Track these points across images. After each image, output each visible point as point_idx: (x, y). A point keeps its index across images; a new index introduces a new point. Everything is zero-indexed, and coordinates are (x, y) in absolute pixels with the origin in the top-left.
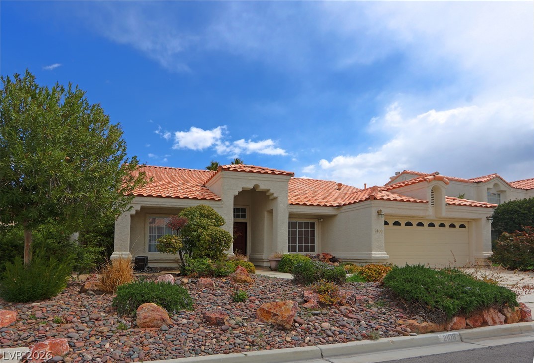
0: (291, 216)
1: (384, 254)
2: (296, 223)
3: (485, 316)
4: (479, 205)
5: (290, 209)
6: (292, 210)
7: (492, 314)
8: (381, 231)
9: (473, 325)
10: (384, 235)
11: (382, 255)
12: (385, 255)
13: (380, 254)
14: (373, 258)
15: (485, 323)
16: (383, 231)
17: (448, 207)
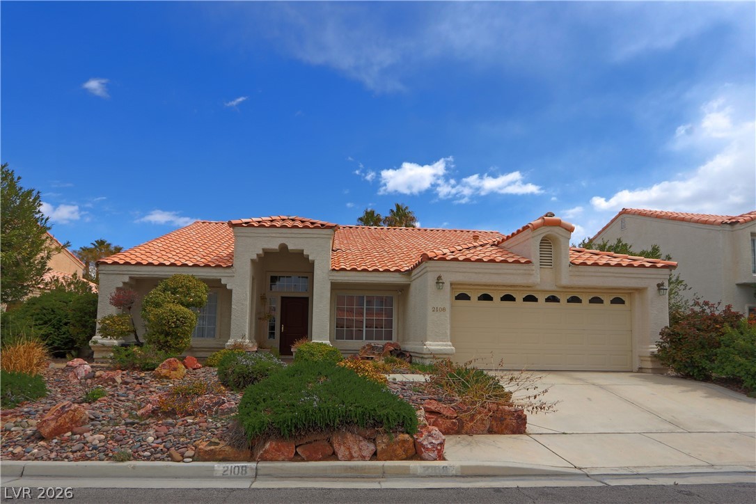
0: (335, 287)
1: (446, 345)
2: (363, 297)
3: (336, 445)
4: (648, 265)
5: (331, 278)
6: (335, 278)
7: (351, 442)
8: (444, 309)
9: (307, 457)
10: (448, 315)
11: (442, 348)
12: (449, 347)
13: (439, 345)
14: (425, 352)
15: (334, 456)
16: (448, 310)
17: (573, 268)
